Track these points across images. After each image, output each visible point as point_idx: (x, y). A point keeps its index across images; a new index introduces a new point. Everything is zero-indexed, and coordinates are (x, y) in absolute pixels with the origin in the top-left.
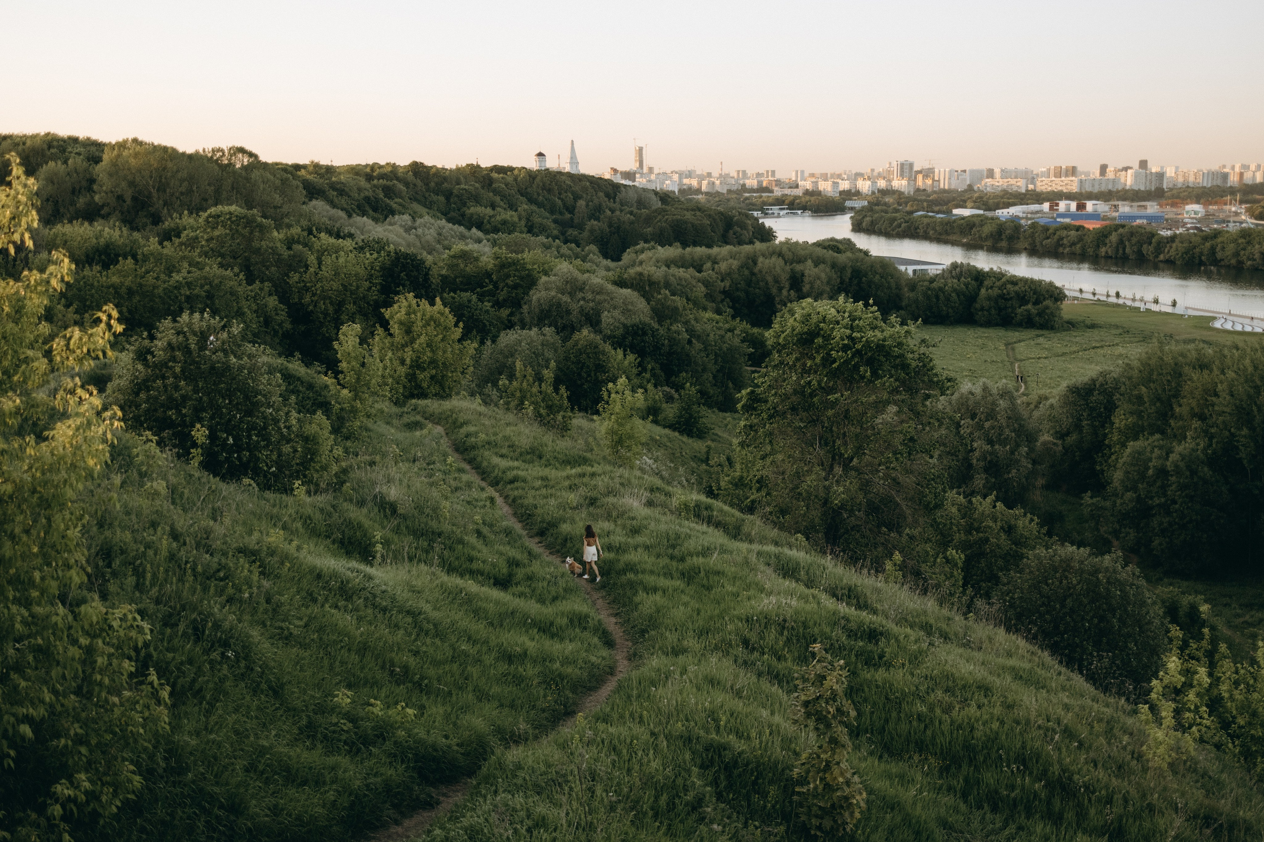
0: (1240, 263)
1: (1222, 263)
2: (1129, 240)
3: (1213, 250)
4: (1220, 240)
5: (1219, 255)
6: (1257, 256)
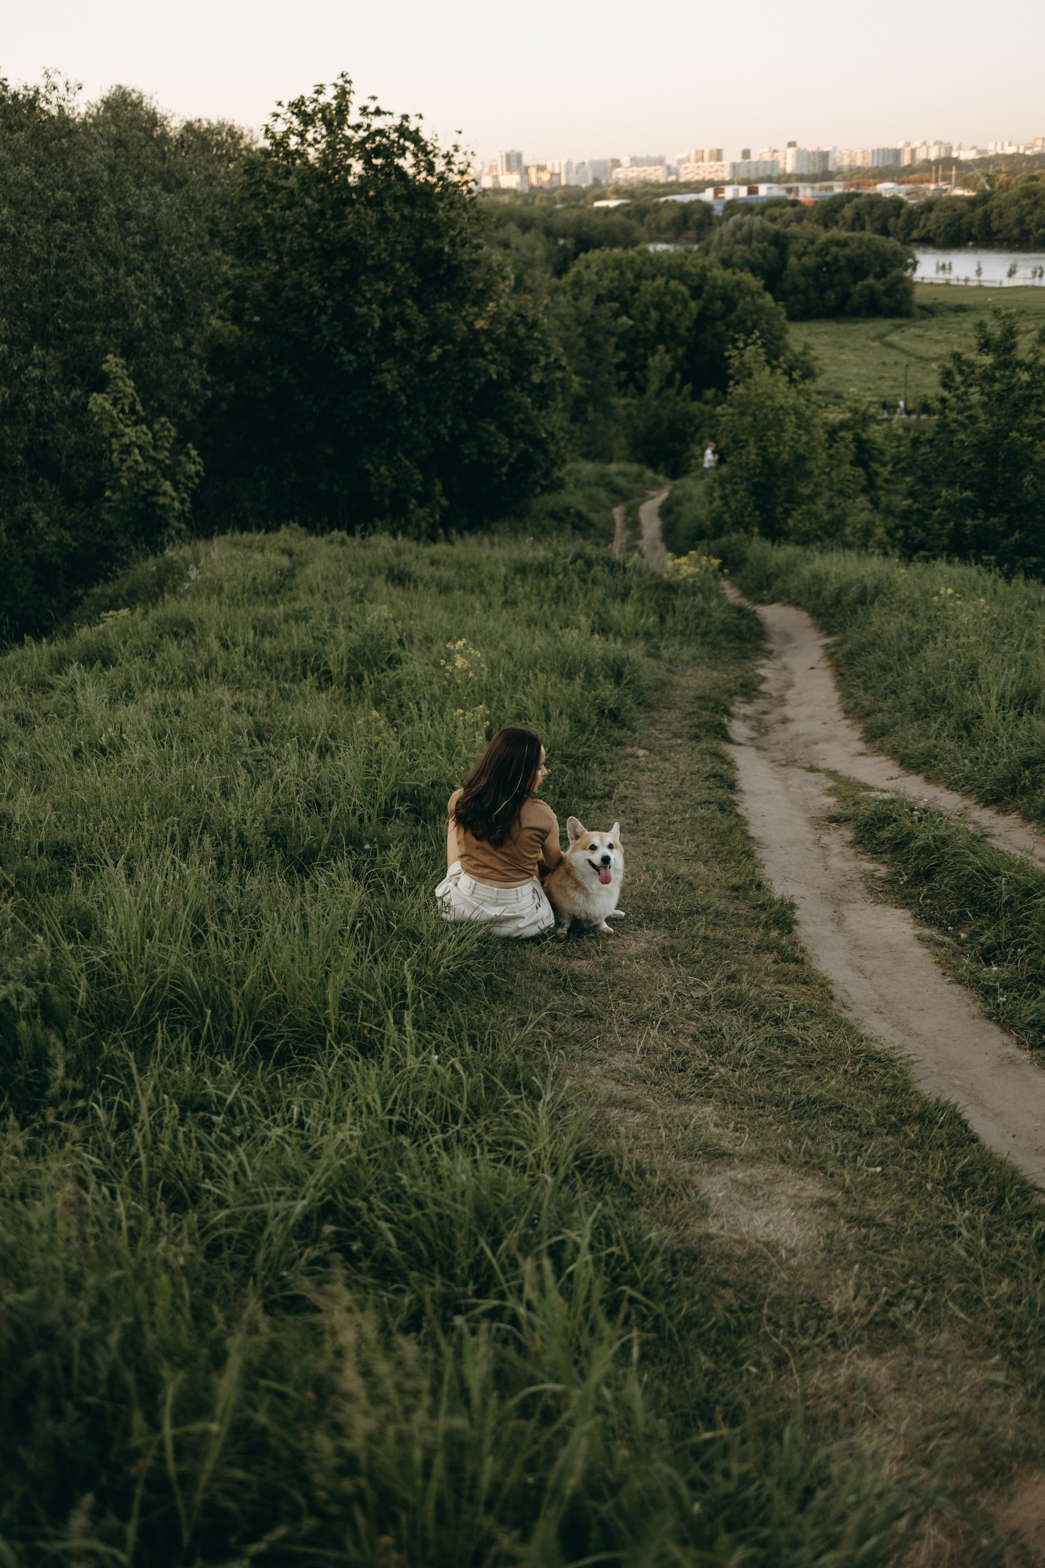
0: (1026, 233)
1: (999, 236)
2: (870, 214)
3: (987, 216)
4: (994, 203)
5: (995, 225)
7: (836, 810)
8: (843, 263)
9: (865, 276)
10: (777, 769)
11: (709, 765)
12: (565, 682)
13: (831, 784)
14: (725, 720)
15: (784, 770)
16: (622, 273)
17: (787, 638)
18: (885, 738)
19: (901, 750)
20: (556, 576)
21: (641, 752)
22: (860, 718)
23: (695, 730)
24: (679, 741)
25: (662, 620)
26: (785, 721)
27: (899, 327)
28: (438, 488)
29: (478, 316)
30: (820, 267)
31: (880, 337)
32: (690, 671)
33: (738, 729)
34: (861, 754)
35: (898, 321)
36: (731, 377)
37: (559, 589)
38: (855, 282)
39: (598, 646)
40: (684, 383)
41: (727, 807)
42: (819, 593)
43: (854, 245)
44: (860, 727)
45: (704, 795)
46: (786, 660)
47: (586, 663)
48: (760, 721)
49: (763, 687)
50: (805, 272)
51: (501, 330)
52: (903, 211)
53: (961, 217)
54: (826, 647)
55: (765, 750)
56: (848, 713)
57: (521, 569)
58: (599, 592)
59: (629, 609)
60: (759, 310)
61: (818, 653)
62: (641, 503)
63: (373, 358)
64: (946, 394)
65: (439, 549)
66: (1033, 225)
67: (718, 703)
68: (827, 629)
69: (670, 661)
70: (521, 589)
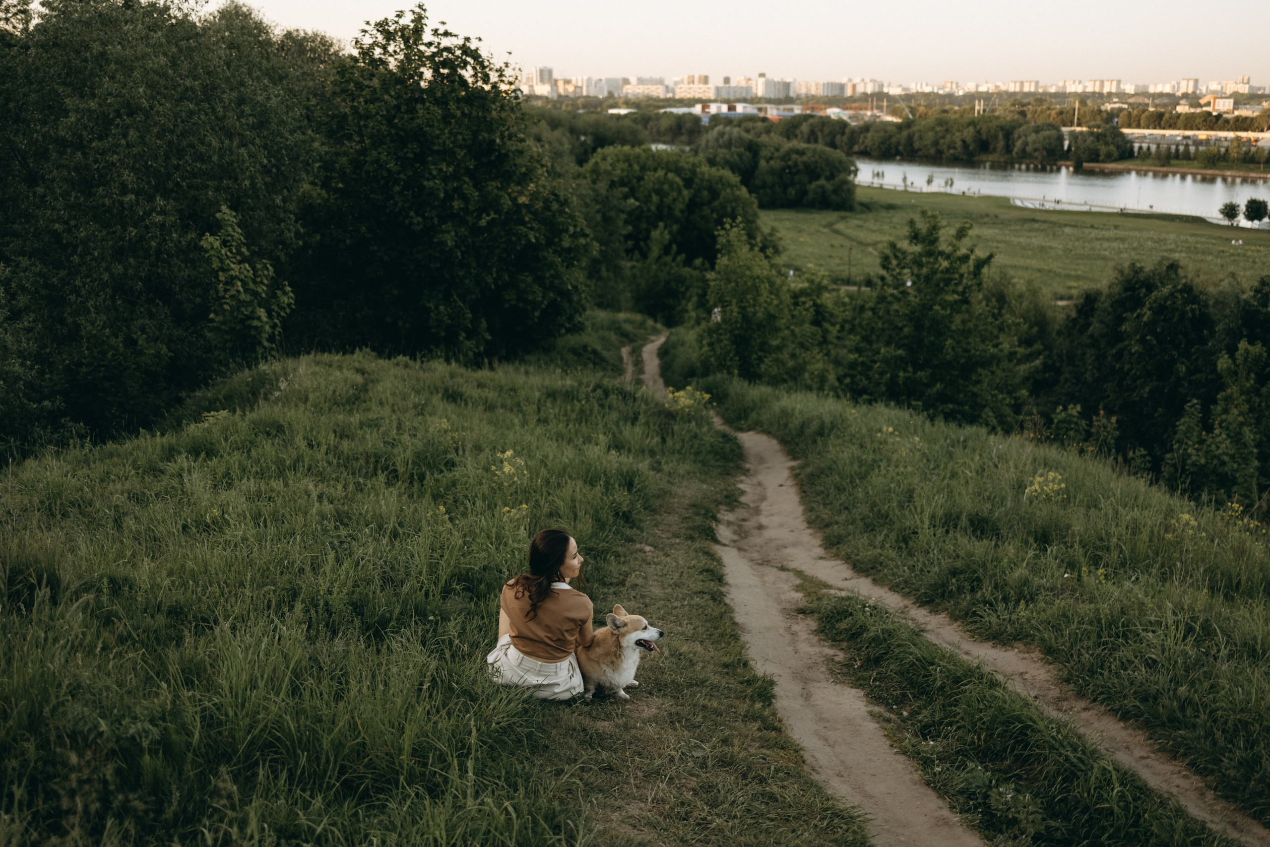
0: (940, 152)
1: (920, 153)
2: (822, 131)
3: (910, 138)
4: (915, 128)
5: (917, 145)
6: (959, 144)
7: (803, 604)
8: (801, 167)
9: (818, 177)
10: (755, 567)
11: (704, 561)
12: (588, 487)
13: (798, 581)
14: (714, 525)
15: (761, 568)
16: (630, 165)
17: (761, 460)
18: (840, 546)
19: (853, 556)
20: (579, 401)
21: (648, 548)
22: (820, 528)
23: (689, 532)
24: (678, 540)
25: (664, 440)
26: (760, 527)
27: (843, 218)
28: (484, 325)
29: (521, 193)
30: (783, 169)
31: (829, 225)
32: (685, 483)
33: (724, 533)
34: (821, 558)
35: (843, 214)
36: (719, 251)
37: (582, 411)
38: (810, 182)
39: (614, 460)
40: (679, 252)
41: (717, 598)
42: (786, 425)
43: (809, 154)
44: (820, 535)
45: (699, 586)
46: (760, 477)
47: (605, 473)
48: (740, 526)
49: (743, 499)
50: (772, 172)
51: (539, 205)
52: (847, 130)
53: (890, 137)
54: (792, 469)
55: (745, 551)
56: (810, 523)
57: (552, 395)
58: (614, 415)
59: (638, 430)
60: (737, 199)
61: (786, 474)
62: (644, 345)
63: (436, 221)
64: (883, 272)
65: (484, 374)
66: (945, 147)
67: (708, 511)
68: (793, 454)
69: (670, 474)
70: (552, 410)
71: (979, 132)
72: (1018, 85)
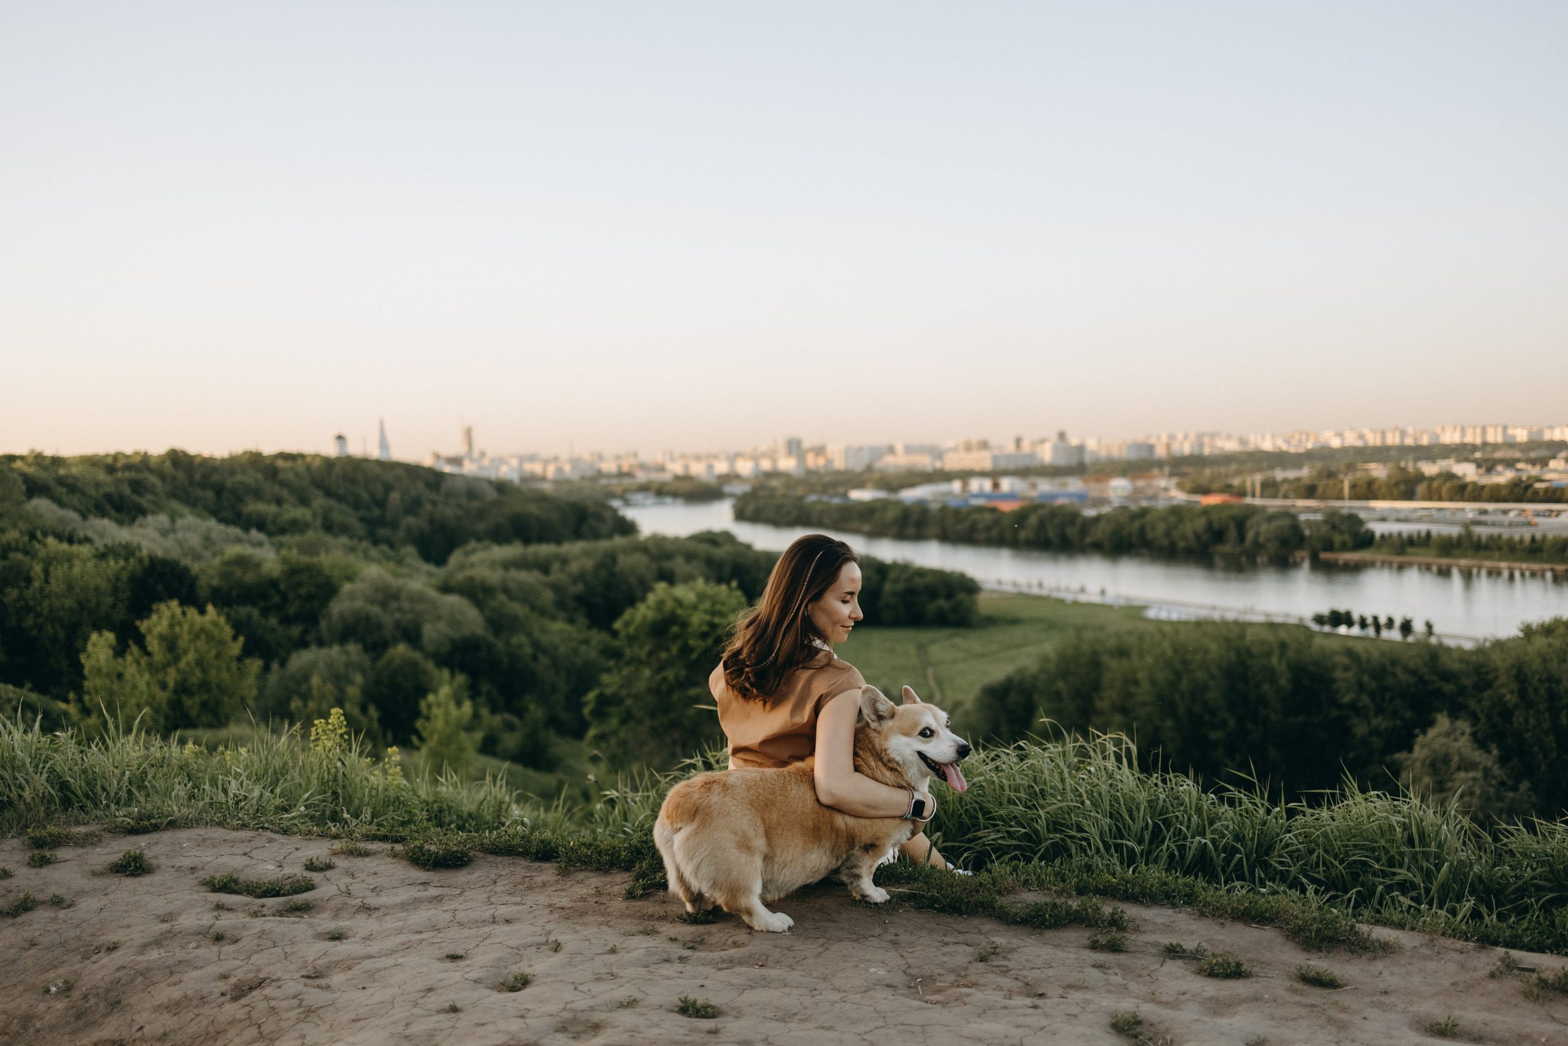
2: (1050, 522)
3: (1142, 530)
38: (930, 602)
71: (1210, 525)
72: (1379, 436)
